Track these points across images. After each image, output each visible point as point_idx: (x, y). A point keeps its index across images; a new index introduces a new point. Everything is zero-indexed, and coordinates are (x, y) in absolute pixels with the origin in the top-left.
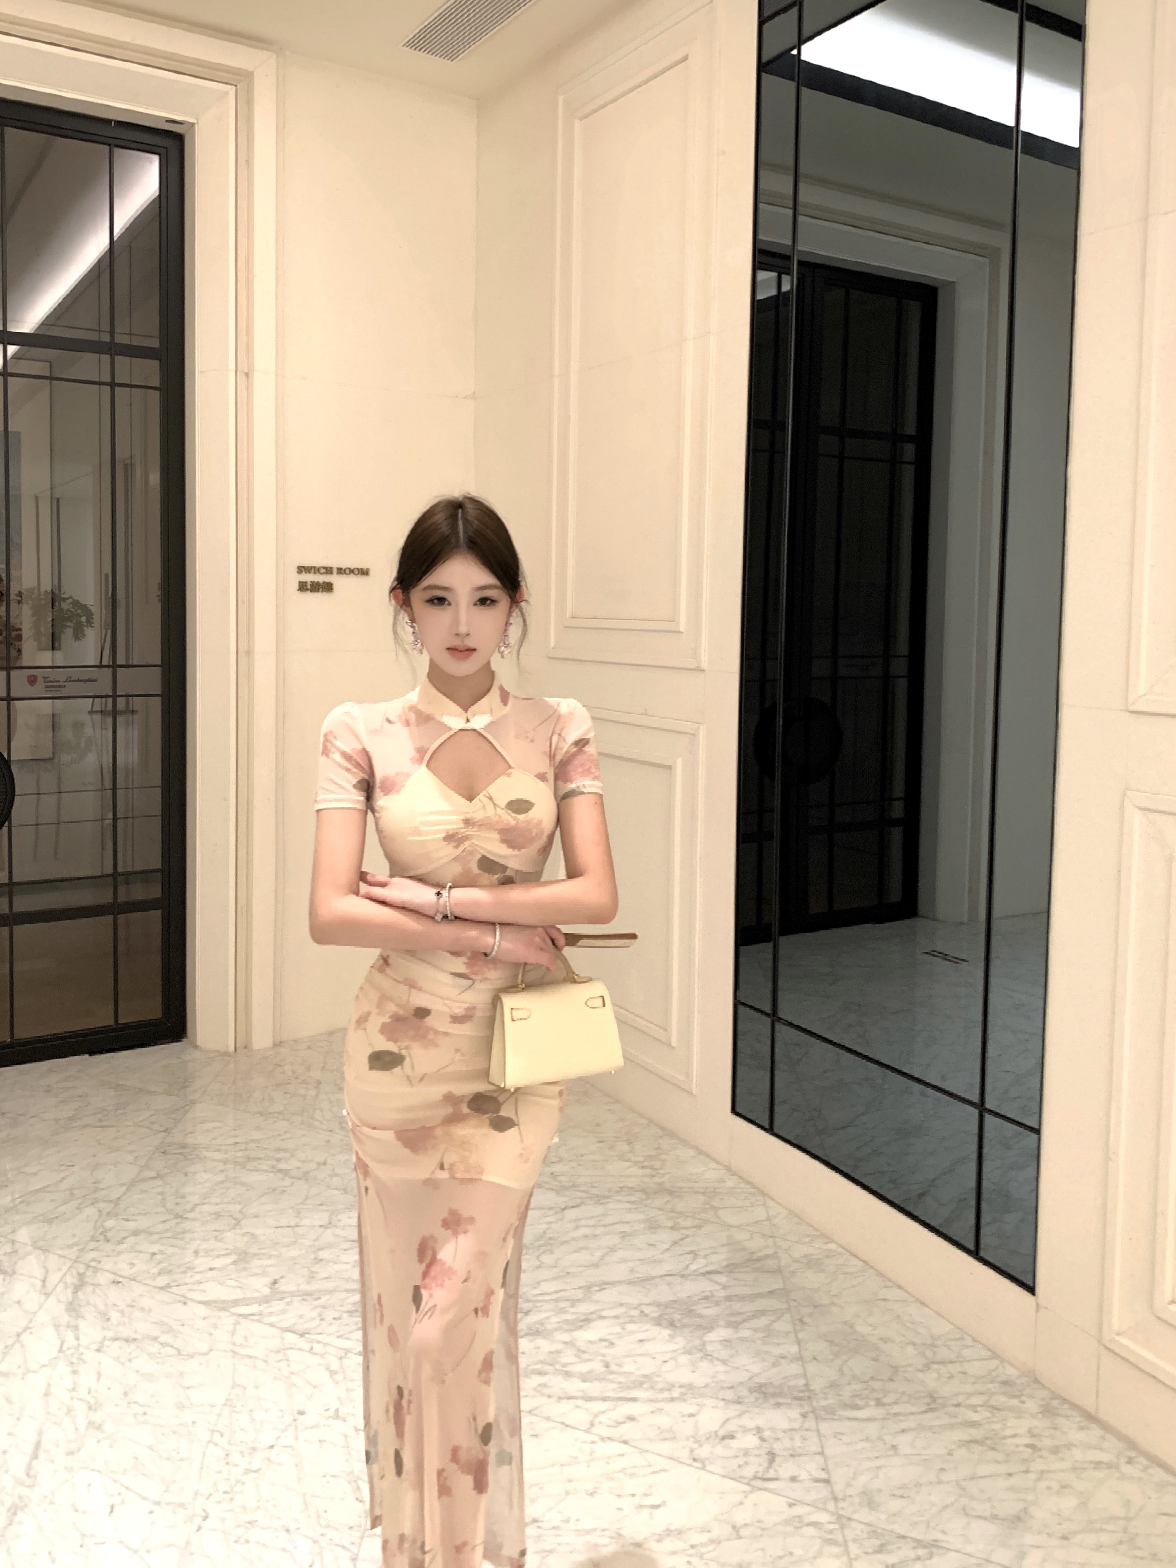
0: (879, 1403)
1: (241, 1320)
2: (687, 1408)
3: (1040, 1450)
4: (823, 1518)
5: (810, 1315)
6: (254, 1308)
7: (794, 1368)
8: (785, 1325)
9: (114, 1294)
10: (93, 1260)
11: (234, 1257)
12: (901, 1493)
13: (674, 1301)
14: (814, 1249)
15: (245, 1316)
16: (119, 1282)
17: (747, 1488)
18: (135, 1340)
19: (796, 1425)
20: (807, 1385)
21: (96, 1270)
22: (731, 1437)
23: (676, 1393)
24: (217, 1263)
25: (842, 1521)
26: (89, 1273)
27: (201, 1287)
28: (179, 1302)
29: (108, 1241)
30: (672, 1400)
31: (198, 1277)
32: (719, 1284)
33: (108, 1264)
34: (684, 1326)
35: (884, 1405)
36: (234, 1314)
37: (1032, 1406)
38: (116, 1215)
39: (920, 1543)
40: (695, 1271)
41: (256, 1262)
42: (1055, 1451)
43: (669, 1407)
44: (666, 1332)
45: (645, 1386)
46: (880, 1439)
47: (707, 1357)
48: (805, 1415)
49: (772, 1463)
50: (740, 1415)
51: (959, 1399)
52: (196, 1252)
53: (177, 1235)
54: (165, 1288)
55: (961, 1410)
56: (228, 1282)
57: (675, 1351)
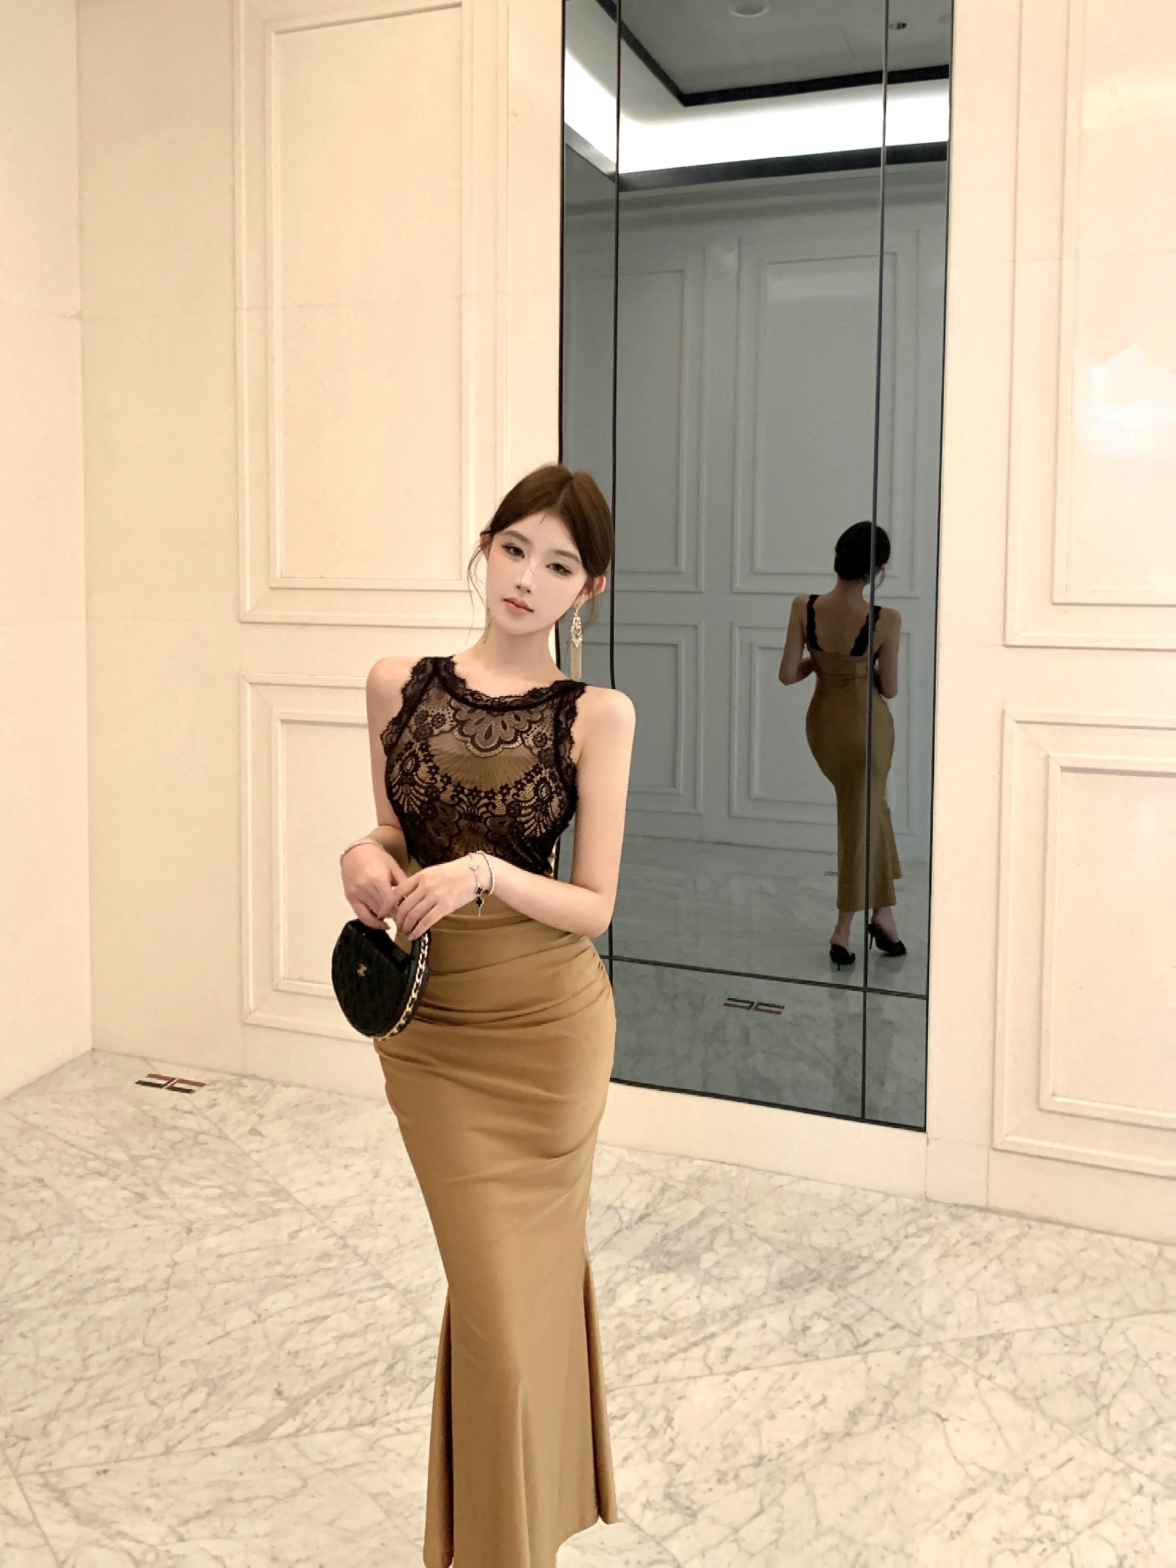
1: (295, 1440)
2: (754, 1322)
3: (980, 1244)
4: (925, 1351)
6: (291, 1426)
7: (785, 1261)
9: (117, 1484)
10: (38, 1465)
12: (945, 1310)
13: (648, 1249)
14: (688, 1169)
15: (296, 1433)
16: (105, 1471)
17: (858, 1357)
18: (209, 1512)
20: (808, 1268)
21: (57, 1473)
22: (806, 1328)
23: (734, 1316)
24: (192, 1401)
25: (937, 1347)
26: (53, 1479)
27: (208, 1431)
28: (205, 1456)
29: (28, 1439)
30: (737, 1323)
31: (190, 1426)
33: (61, 1461)
34: (679, 1264)
35: (867, 1258)
36: (279, 1439)
37: (943, 1218)
39: (995, 1337)
40: (629, 1221)
41: (232, 1385)
42: (988, 1240)
43: (743, 1327)
44: (671, 1275)
45: (708, 1321)
47: (719, 1280)
48: (831, 1289)
49: (851, 1331)
50: (793, 1309)
51: (903, 1233)
52: (153, 1403)
53: (104, 1398)
54: (168, 1451)
55: (912, 1240)
56: (230, 1413)
57: (694, 1287)
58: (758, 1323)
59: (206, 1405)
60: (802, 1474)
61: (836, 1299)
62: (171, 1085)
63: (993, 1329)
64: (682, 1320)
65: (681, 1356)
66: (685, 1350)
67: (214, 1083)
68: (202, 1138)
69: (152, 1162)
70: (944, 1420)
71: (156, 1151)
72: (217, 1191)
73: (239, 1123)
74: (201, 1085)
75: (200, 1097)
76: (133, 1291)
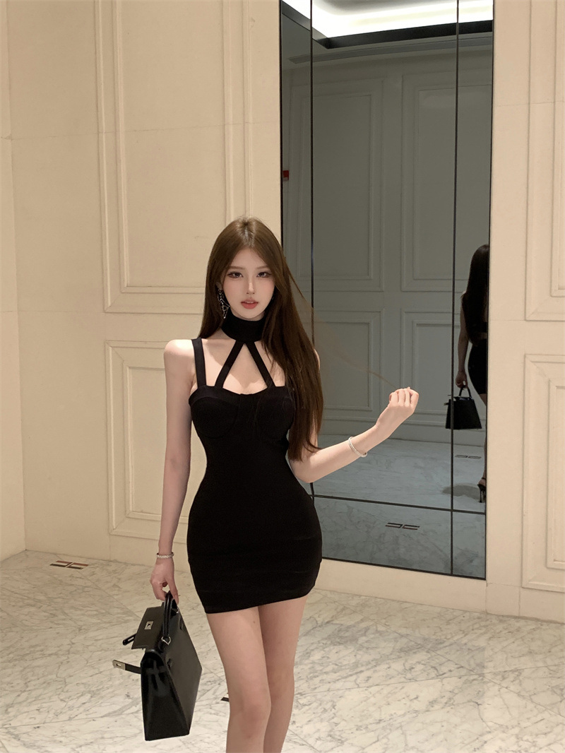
2: (384, 666)
3: (513, 632)
4: (474, 677)
5: (386, 622)
7: (404, 640)
11: (90, 695)
13: (330, 636)
18: (91, 742)
20: (415, 643)
22: (412, 668)
23: (374, 663)
24: (83, 699)
25: (481, 675)
27: (91, 711)
30: (375, 666)
31: (81, 709)
36: (128, 714)
41: (103, 693)
43: (378, 668)
45: (360, 665)
47: (367, 648)
48: (428, 652)
49: (437, 669)
50: (406, 661)
51: (471, 628)
52: (62, 700)
53: (37, 699)
54: (70, 719)
55: (476, 631)
56: (103, 705)
57: (354, 651)
58: (387, 666)
59: (90, 701)
60: (401, 727)
61: (430, 656)
62: (69, 565)
63: (513, 668)
64: (344, 665)
65: (344, 680)
66: (346, 677)
67: (93, 564)
68: (86, 589)
69: (60, 600)
70: (479, 705)
71: (62, 595)
72: (95, 613)
73: (107, 582)
74: (87, 565)
75: (86, 571)
76: (50, 655)
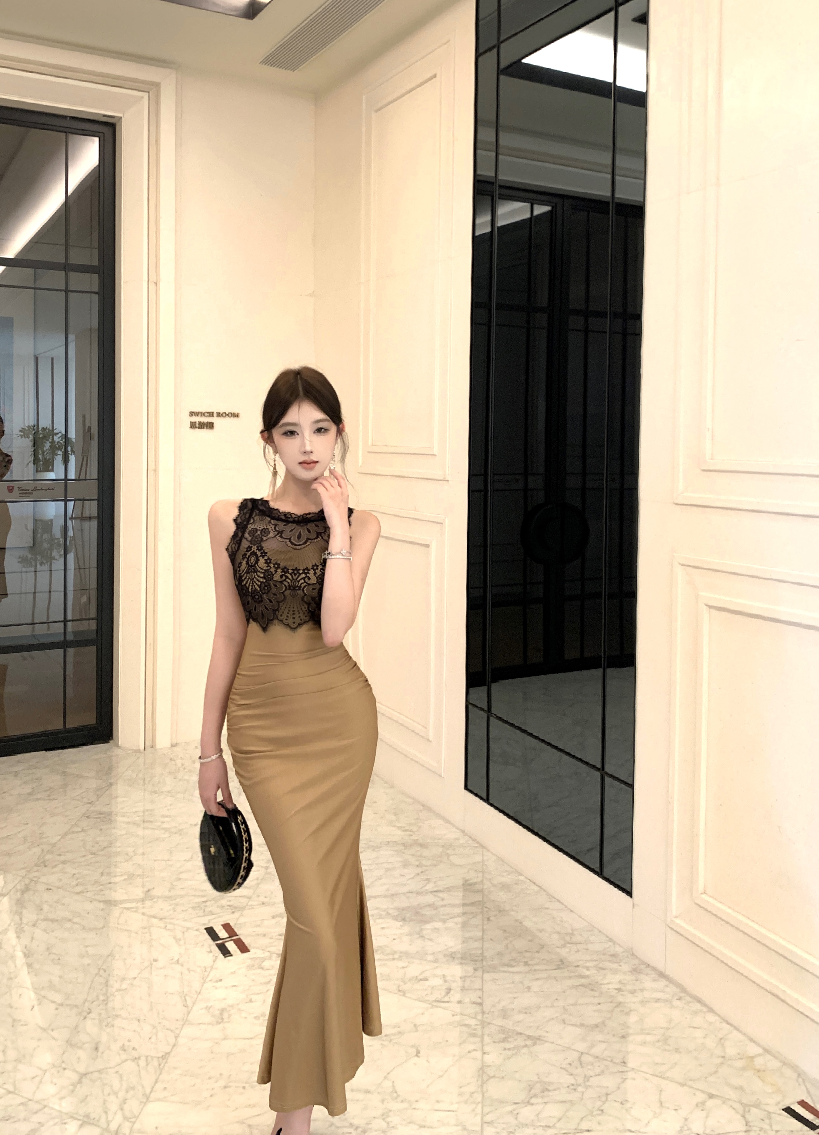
0: (526, 964)
1: (125, 911)
2: (401, 964)
3: (623, 991)
4: (472, 1022)
5: (495, 916)
6: (134, 905)
7: (477, 944)
8: (477, 921)
9: (46, 896)
10: (35, 877)
12: (526, 1011)
13: (409, 907)
14: (508, 879)
15: (128, 909)
16: (50, 889)
17: (427, 1006)
19: (469, 975)
20: (482, 954)
21: (36, 883)
22: (426, 979)
25: (484, 1024)
26: (33, 884)
28: (87, 901)
29: (46, 866)
32: (439, 897)
33: (43, 879)
34: (411, 921)
35: (529, 965)
36: (121, 908)
37: (626, 967)
38: (52, 853)
39: (529, 1037)
40: (427, 890)
42: (633, 992)
44: (399, 924)
46: (521, 982)
47: (420, 937)
48: (476, 969)
49: (447, 994)
50: (435, 968)
70: (417, 1056)
